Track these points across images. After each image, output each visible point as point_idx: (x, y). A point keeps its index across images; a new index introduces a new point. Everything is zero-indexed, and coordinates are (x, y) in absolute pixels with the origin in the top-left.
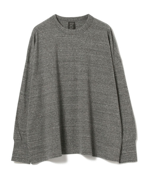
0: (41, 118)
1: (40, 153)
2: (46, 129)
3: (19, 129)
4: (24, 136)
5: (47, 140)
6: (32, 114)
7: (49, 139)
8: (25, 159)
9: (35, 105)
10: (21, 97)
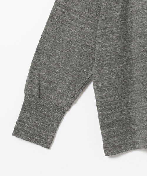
0: (126, 61)
1: (123, 133)
2: (136, 84)
3: (39, 75)
4: (49, 91)
5: (137, 108)
6: (108, 54)
7: (141, 105)
8: (40, 137)
9: (114, 33)
10: (57, 10)
